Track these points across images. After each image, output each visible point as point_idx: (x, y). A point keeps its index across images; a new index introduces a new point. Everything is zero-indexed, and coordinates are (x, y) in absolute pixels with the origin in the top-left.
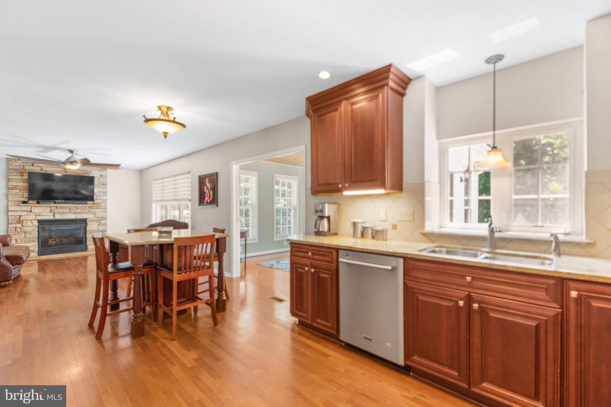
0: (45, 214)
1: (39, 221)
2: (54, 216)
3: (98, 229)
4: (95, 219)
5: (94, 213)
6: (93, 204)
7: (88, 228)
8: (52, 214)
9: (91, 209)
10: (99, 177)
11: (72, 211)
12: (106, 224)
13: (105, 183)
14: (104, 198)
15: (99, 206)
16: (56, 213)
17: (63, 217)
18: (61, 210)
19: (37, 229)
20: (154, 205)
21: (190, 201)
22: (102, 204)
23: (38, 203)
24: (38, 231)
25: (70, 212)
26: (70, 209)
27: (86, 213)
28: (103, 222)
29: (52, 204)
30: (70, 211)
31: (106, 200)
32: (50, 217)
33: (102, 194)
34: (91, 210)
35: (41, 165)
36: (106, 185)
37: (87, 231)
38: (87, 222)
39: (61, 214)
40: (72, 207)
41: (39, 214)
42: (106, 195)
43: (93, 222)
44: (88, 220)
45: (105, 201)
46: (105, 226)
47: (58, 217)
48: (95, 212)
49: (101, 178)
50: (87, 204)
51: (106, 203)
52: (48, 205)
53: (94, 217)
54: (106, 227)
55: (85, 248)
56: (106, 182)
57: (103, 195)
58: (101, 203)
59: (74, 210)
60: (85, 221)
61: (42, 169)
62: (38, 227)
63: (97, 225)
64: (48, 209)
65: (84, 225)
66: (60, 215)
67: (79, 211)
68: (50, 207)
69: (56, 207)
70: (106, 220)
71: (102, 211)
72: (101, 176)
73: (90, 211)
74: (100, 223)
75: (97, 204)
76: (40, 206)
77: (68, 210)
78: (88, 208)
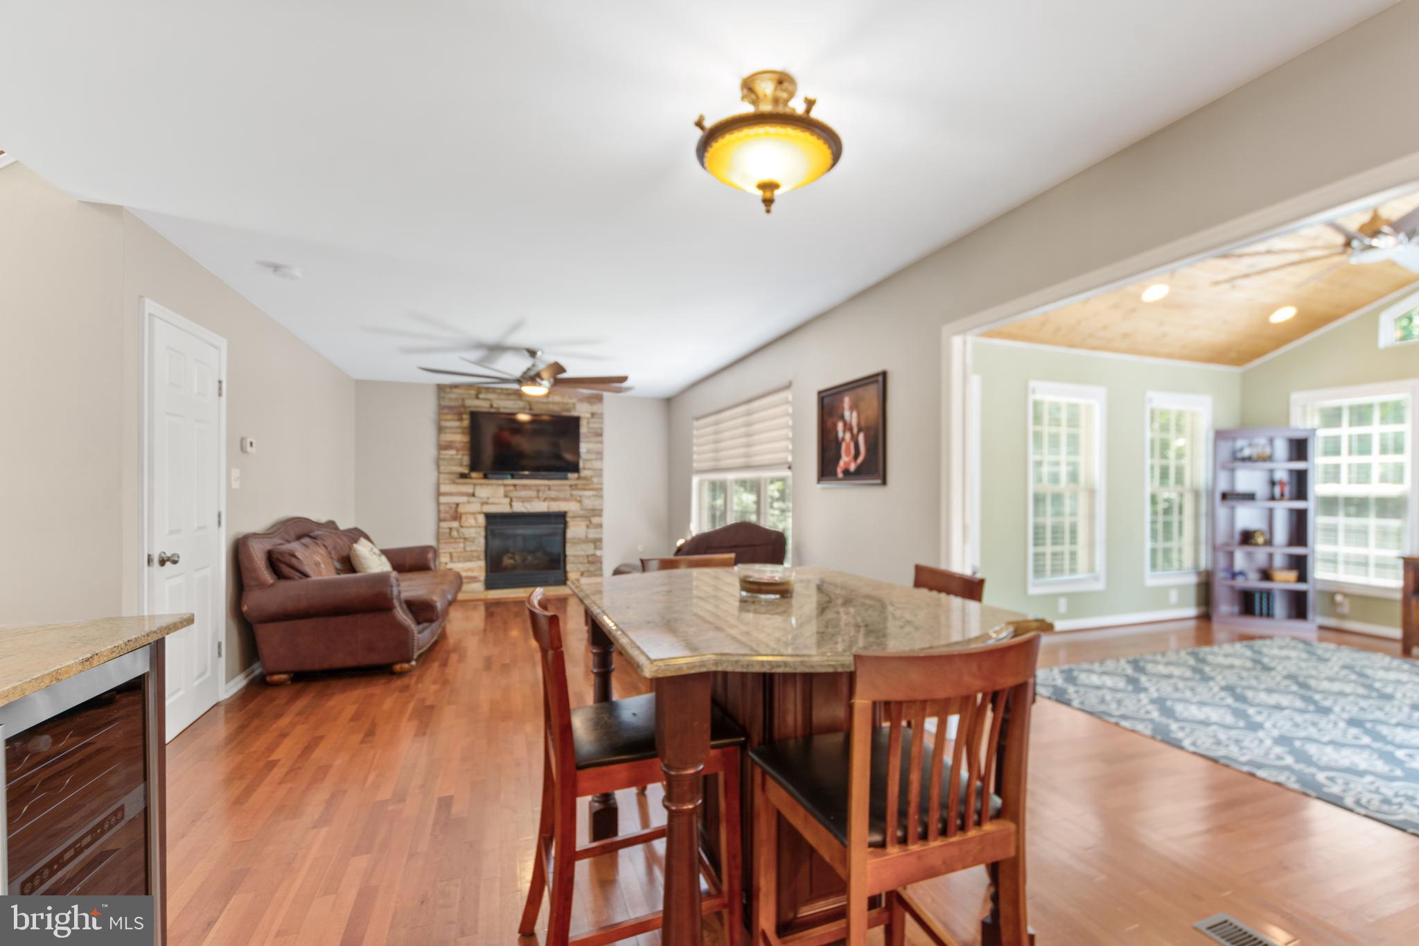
0: (496, 501)
1: (490, 518)
2: (511, 505)
3: (586, 537)
4: (582, 513)
5: (579, 499)
6: (579, 478)
7: (570, 534)
8: (507, 500)
9: (573, 490)
10: (588, 418)
11: (541, 494)
12: (600, 526)
13: (599, 431)
14: (596, 464)
15: (588, 485)
16: (514, 499)
17: (525, 507)
18: (523, 493)
19: (483, 533)
20: (695, 480)
21: (790, 468)
22: (595, 480)
23: (485, 477)
24: (486, 537)
25: (538, 497)
26: (538, 491)
27: (565, 500)
28: (595, 520)
29: (507, 478)
30: (538, 494)
31: (601, 470)
32: (504, 509)
33: (593, 456)
34: (574, 492)
35: (491, 396)
36: (600, 435)
37: (567, 540)
38: (568, 519)
39: (523, 502)
40: (541, 485)
41: (485, 500)
42: (601, 459)
43: (577, 519)
44: (569, 515)
45: (599, 473)
46: (599, 530)
47: (519, 507)
48: (581, 497)
49: (592, 420)
50: (566, 478)
51: (600, 476)
52: (500, 482)
53: (579, 509)
54: (602, 533)
55: (563, 578)
56: (601, 429)
57: (596, 459)
58: (591, 477)
59: (544, 491)
60: (561, 518)
61: (491, 406)
62: (486, 528)
63: (584, 527)
64: (501, 491)
65: (562, 526)
66: (521, 504)
67: (553, 494)
68: (505, 485)
69: (515, 486)
70: (600, 515)
71: (595, 496)
72: (593, 415)
73: (572, 495)
74: (590, 521)
75: (585, 478)
76: (488, 485)
77: (532, 493)
78: (568, 488)
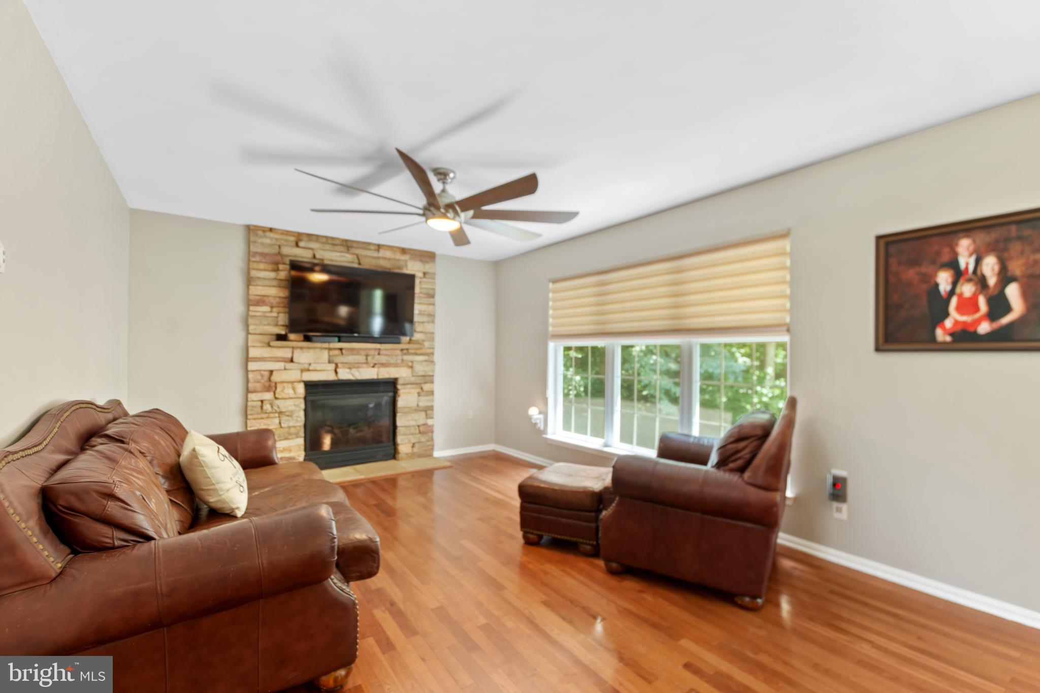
0: (319, 367)
1: (310, 386)
2: (336, 372)
3: (418, 406)
4: (413, 379)
5: (410, 364)
6: (410, 342)
7: (401, 403)
8: (333, 366)
9: (405, 354)
10: (421, 278)
11: (370, 358)
12: (432, 393)
13: (431, 292)
14: (428, 327)
15: (421, 349)
16: (340, 365)
17: (353, 375)
18: (351, 358)
19: (303, 406)
21: (788, 330)
22: (427, 344)
23: (307, 339)
24: (305, 411)
25: (367, 363)
26: (367, 356)
27: (396, 365)
28: (427, 387)
29: (333, 342)
30: (367, 359)
31: (433, 333)
32: (327, 375)
33: (425, 319)
34: (405, 357)
35: (313, 245)
36: (433, 296)
37: (399, 410)
38: (399, 387)
39: (350, 368)
40: (370, 349)
41: (306, 366)
42: (433, 322)
43: (409, 386)
44: (400, 382)
45: (431, 336)
46: (430, 398)
47: (345, 375)
48: (412, 362)
49: (424, 280)
50: (399, 343)
51: (432, 340)
52: (326, 345)
53: (410, 375)
54: (433, 401)
55: (392, 451)
56: (434, 289)
57: (428, 322)
58: (423, 341)
59: (374, 356)
60: (392, 385)
61: (314, 257)
62: (305, 399)
63: (416, 395)
64: (325, 355)
65: (391, 394)
66: (348, 370)
67: (383, 359)
68: (330, 349)
69: (341, 349)
70: (432, 382)
71: (426, 361)
72: (425, 274)
73: (403, 360)
74: (422, 388)
75: (417, 342)
76: (309, 348)
77: (361, 358)
78: (399, 352)
